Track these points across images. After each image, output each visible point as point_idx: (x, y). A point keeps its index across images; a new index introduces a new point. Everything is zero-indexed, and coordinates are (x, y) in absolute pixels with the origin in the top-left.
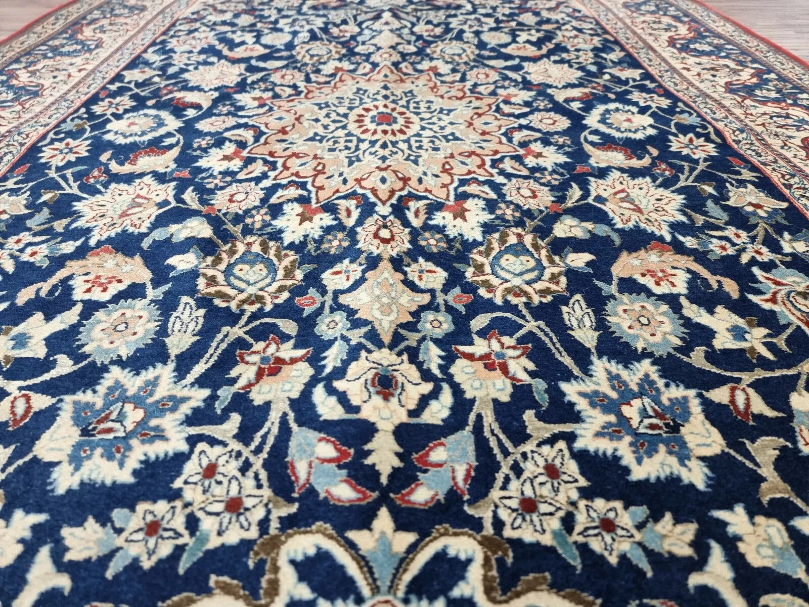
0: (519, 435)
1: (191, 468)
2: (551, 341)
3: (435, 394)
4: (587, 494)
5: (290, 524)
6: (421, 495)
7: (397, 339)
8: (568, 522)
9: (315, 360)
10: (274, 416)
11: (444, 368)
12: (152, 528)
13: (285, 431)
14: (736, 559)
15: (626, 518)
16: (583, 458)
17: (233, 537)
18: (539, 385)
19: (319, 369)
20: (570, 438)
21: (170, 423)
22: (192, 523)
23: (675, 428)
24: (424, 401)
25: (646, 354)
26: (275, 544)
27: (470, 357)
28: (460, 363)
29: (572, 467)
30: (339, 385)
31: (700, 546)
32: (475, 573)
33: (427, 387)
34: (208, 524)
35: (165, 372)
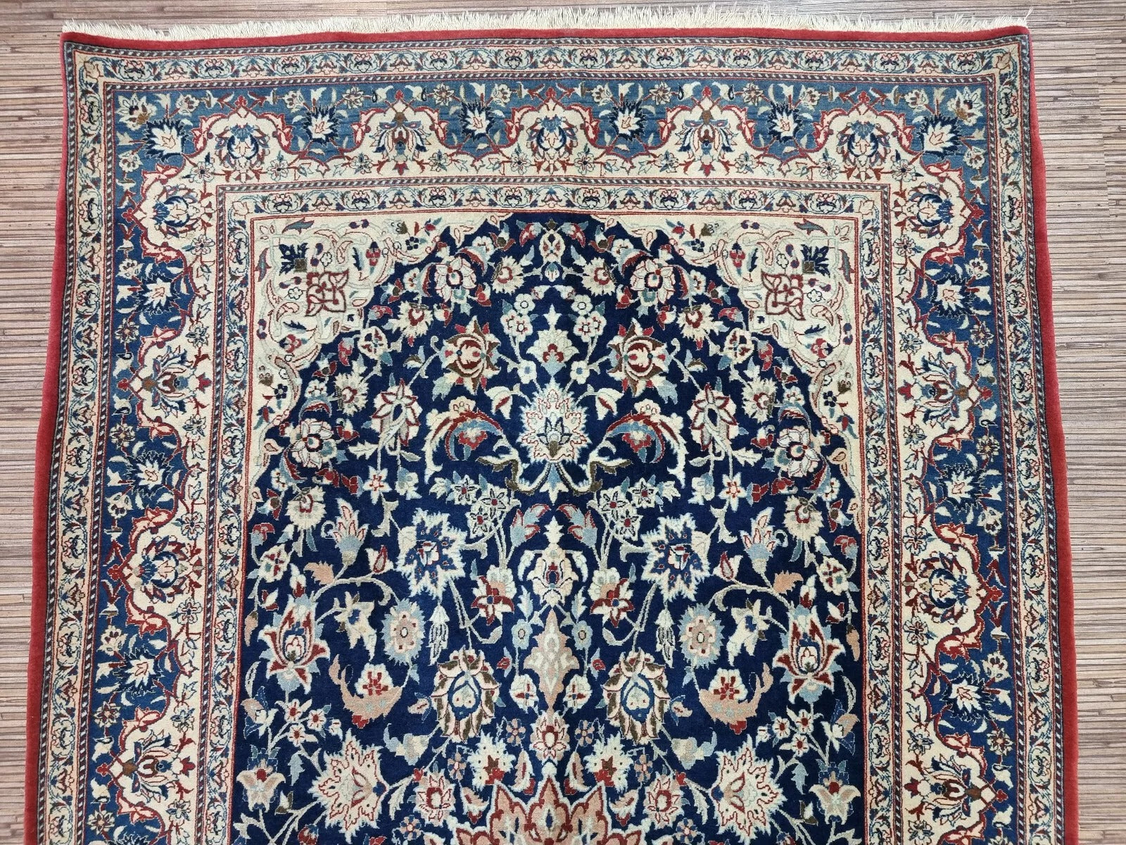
0: (491, 543)
1: (637, 525)
2: (462, 612)
3: (527, 570)
4: (468, 508)
5: (589, 496)
6: (539, 509)
7: (544, 617)
8: (479, 494)
9: (589, 603)
10: (605, 557)
11: (519, 592)
12: (645, 494)
13: (598, 545)
14: (421, 476)
15: (455, 496)
16: (465, 528)
17: (610, 492)
18: (473, 576)
19: (585, 594)
20: (468, 541)
21: (655, 556)
22: (629, 497)
23: (419, 545)
24: (532, 566)
25: (412, 600)
26: (593, 487)
27: (506, 601)
28: (511, 595)
29: (471, 523)
30: (576, 577)
31: (432, 482)
32: (520, 472)
33: (530, 576)
34: (622, 497)
35: (668, 595)
